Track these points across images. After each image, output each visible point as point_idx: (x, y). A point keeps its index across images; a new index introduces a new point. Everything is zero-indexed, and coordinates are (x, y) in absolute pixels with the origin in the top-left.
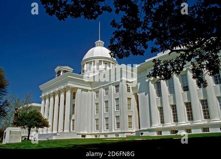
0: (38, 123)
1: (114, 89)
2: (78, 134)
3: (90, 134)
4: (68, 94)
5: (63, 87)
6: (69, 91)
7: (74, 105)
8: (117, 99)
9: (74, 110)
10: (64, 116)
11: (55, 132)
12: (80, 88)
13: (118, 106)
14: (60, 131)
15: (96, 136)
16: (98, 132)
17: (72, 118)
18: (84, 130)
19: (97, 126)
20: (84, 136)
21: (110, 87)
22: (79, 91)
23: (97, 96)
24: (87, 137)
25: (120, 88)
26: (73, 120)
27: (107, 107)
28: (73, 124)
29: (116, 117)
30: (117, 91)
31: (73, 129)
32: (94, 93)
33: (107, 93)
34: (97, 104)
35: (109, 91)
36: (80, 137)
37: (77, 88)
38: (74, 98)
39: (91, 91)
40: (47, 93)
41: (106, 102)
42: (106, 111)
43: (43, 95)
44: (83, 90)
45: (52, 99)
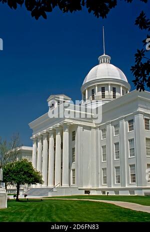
0: (28, 179)
1: (126, 125)
2: (79, 189)
3: (96, 190)
4: (66, 134)
5: (59, 124)
6: (67, 130)
7: (74, 149)
8: (131, 141)
9: (73, 156)
10: (62, 165)
11: (50, 186)
12: (81, 126)
13: (132, 150)
14: (57, 184)
15: (104, 193)
16: (107, 187)
17: (72, 168)
18: (87, 184)
19: (105, 178)
20: (87, 192)
21: (121, 123)
22: (79, 129)
23: (104, 136)
24: (92, 193)
25: (135, 124)
26: (74, 170)
27: (117, 152)
28: (74, 175)
29: (131, 166)
30: (131, 128)
31: (74, 183)
32: (100, 132)
33: (117, 132)
34: (104, 147)
35: (120, 129)
36: (83, 193)
37: (77, 125)
38: (74, 139)
39: (95, 128)
40: (39, 134)
41: (117, 144)
42: (116, 158)
43: (34, 136)
44: (85, 127)
45: (45, 141)
